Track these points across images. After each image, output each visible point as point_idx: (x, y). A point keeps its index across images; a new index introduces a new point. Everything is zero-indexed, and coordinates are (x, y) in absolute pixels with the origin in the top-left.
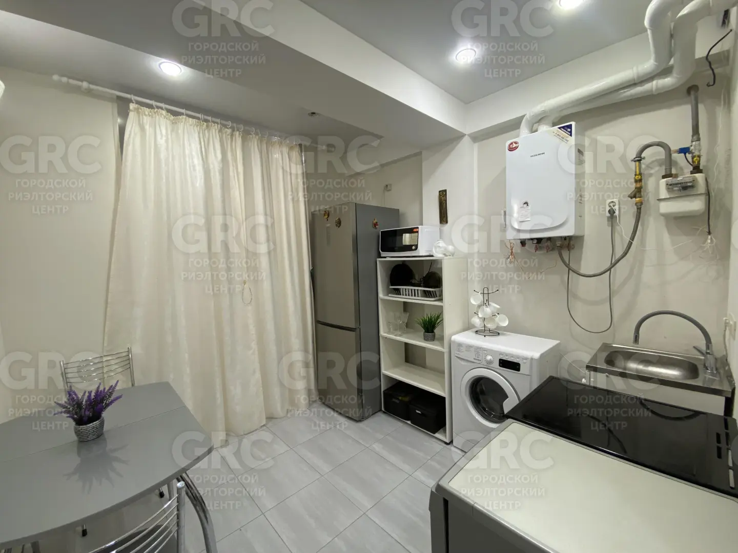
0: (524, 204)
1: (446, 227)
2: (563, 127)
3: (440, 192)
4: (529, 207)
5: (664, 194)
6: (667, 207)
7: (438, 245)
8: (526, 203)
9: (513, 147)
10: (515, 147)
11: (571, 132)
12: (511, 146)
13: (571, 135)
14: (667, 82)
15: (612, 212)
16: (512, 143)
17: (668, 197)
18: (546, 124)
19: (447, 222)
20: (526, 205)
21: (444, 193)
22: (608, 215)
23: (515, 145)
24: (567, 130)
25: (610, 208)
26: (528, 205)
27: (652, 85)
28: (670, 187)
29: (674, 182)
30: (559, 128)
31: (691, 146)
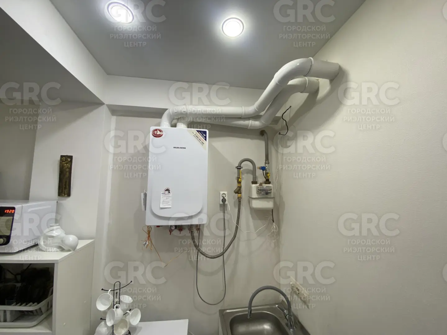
0: (166, 190)
1: (67, 202)
2: (200, 131)
3: (62, 156)
4: (171, 195)
5: (254, 195)
6: (258, 204)
7: (49, 234)
8: (168, 190)
9: (158, 134)
10: (159, 135)
11: (206, 137)
12: (155, 132)
13: (206, 140)
14: (256, 123)
15: (224, 200)
16: (156, 130)
17: (257, 197)
18: (184, 123)
19: (69, 195)
20: (167, 192)
21: (69, 160)
22: (221, 203)
23: (159, 133)
24: (203, 135)
25: (223, 198)
26: (169, 192)
27: (249, 122)
28: (260, 191)
29: (261, 189)
30: (198, 131)
31: (266, 166)
